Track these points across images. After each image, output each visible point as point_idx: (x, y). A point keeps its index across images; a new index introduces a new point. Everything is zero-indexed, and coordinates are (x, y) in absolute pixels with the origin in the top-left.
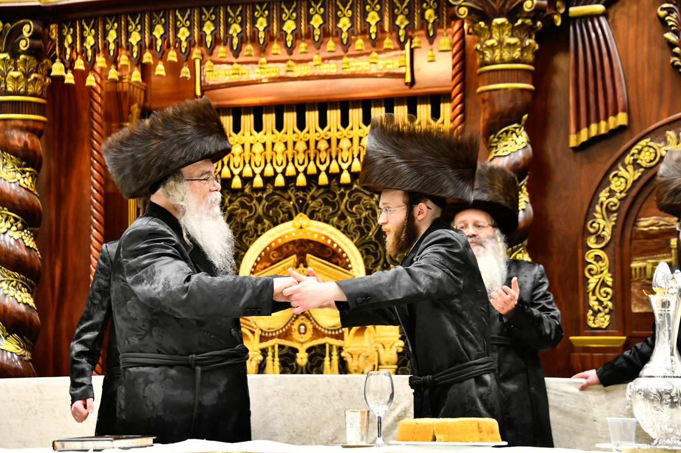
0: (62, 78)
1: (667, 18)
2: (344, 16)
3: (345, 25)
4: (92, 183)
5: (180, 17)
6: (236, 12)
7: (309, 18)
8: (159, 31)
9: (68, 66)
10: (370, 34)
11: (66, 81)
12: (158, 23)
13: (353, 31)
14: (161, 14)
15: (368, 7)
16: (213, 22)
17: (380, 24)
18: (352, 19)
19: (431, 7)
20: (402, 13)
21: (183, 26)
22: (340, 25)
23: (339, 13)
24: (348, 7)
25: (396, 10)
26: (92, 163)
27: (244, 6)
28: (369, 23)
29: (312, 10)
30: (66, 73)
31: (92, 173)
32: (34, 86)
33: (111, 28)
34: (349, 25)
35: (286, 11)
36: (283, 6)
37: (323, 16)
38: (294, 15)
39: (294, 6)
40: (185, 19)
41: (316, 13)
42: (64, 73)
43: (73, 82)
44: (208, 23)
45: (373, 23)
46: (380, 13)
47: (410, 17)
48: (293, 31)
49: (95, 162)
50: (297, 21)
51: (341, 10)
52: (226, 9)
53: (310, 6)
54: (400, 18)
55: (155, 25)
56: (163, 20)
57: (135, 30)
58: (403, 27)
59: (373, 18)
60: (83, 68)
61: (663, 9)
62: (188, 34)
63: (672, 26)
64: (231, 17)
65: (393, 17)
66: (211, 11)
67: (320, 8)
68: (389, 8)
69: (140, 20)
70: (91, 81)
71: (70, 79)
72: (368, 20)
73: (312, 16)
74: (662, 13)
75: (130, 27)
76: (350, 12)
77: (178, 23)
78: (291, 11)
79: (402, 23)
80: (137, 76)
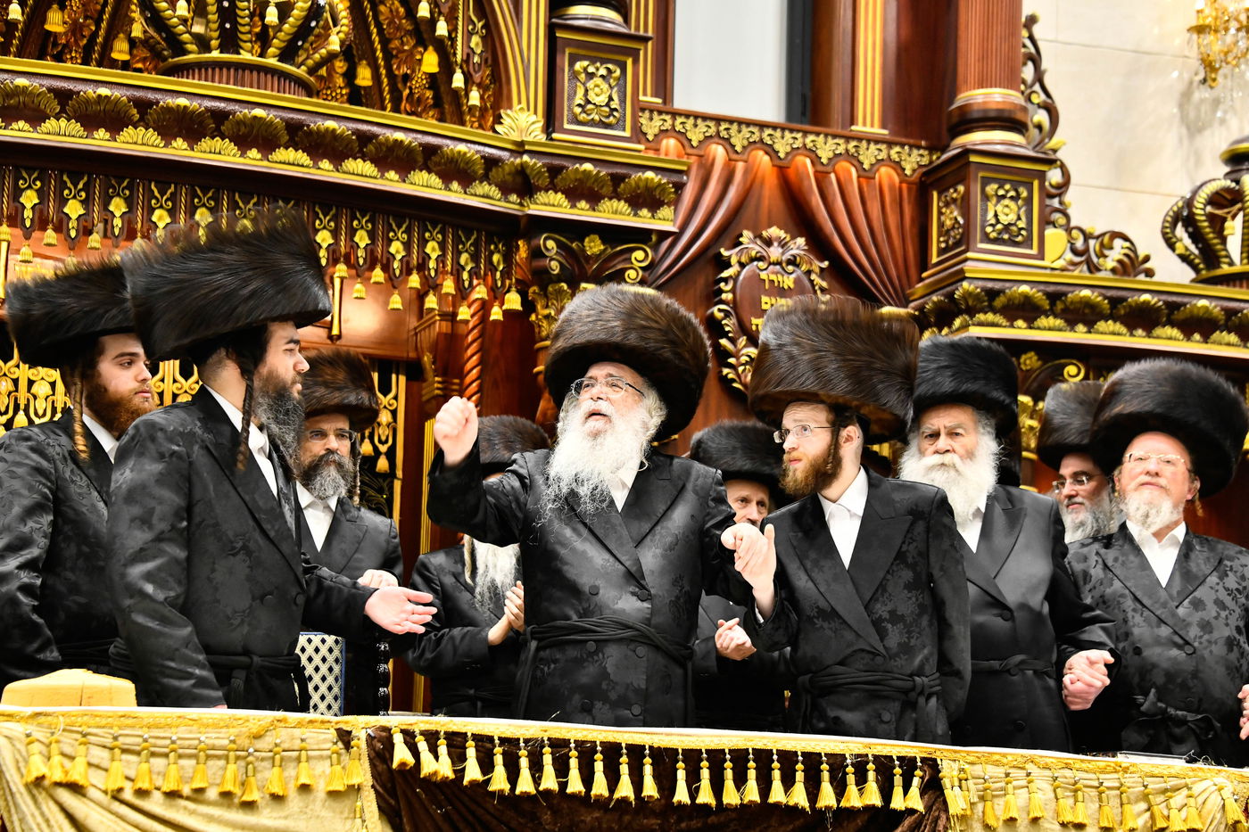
1: (723, 322)
2: (398, 239)
3: (398, 252)
5: (156, 193)
6: (249, 203)
7: (353, 232)
8: (118, 206)
10: (429, 269)
12: (118, 195)
13: (408, 263)
14: (125, 183)
15: (427, 235)
16: (210, 209)
17: (441, 259)
18: (407, 246)
19: (499, 252)
20: (466, 251)
21: (161, 207)
22: (392, 250)
23: (391, 234)
24: (403, 229)
25: (460, 247)
27: (261, 197)
28: (428, 255)
29: (355, 223)
33: (30, 187)
34: (404, 254)
35: (321, 216)
36: (317, 209)
37: (372, 235)
38: (332, 224)
39: (334, 211)
40: (165, 198)
41: (362, 228)
44: (204, 210)
45: (434, 256)
46: (443, 246)
47: (475, 258)
48: (329, 245)
50: (335, 234)
51: (394, 231)
52: (234, 196)
53: (354, 218)
54: (464, 258)
55: (112, 198)
56: (127, 192)
57: (74, 197)
58: (468, 268)
59: (433, 249)
61: (720, 310)
62: (168, 220)
63: (729, 332)
64: (240, 208)
65: (457, 254)
66: (210, 194)
67: (366, 222)
68: (453, 241)
69: (84, 185)
72: (428, 250)
73: (357, 230)
74: (719, 315)
75: (66, 192)
76: (405, 236)
77: (153, 201)
78: (328, 218)
79: (466, 264)
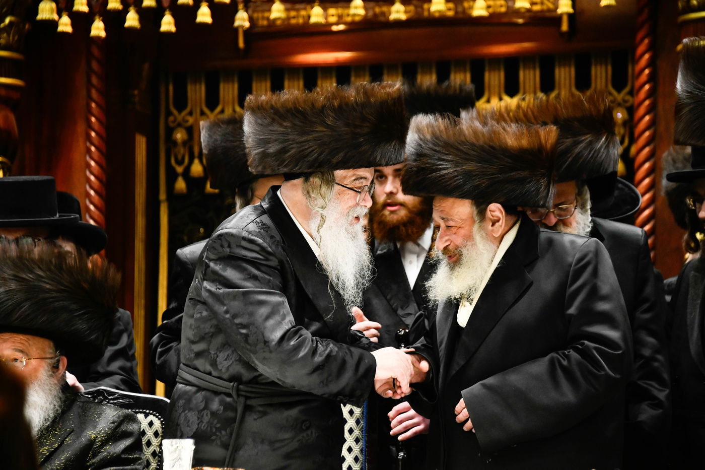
0: (54, 24)
4: (88, 180)
9: (62, 5)
11: (61, 28)
26: (89, 151)
30: (60, 17)
31: (88, 166)
32: (8, 35)
42: (56, 17)
43: (69, 29)
49: (93, 149)
60: (85, 9)
70: (98, 28)
71: (65, 25)
80: (169, 24)
